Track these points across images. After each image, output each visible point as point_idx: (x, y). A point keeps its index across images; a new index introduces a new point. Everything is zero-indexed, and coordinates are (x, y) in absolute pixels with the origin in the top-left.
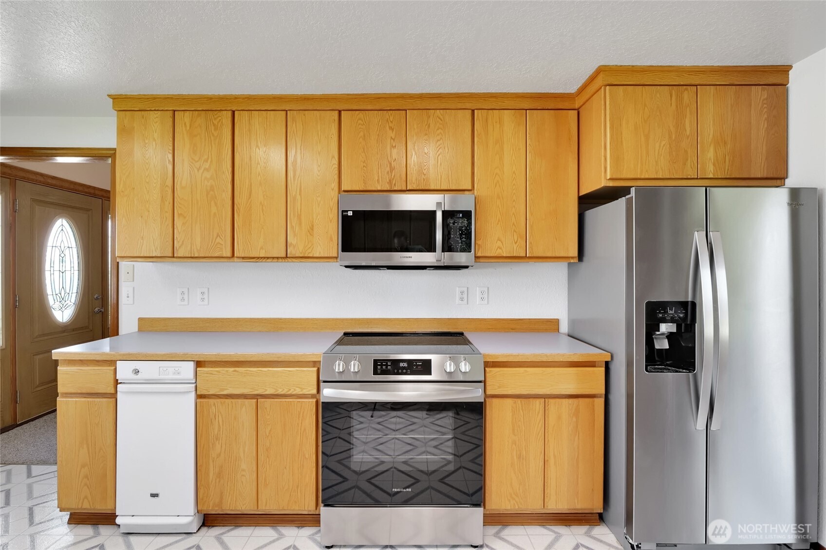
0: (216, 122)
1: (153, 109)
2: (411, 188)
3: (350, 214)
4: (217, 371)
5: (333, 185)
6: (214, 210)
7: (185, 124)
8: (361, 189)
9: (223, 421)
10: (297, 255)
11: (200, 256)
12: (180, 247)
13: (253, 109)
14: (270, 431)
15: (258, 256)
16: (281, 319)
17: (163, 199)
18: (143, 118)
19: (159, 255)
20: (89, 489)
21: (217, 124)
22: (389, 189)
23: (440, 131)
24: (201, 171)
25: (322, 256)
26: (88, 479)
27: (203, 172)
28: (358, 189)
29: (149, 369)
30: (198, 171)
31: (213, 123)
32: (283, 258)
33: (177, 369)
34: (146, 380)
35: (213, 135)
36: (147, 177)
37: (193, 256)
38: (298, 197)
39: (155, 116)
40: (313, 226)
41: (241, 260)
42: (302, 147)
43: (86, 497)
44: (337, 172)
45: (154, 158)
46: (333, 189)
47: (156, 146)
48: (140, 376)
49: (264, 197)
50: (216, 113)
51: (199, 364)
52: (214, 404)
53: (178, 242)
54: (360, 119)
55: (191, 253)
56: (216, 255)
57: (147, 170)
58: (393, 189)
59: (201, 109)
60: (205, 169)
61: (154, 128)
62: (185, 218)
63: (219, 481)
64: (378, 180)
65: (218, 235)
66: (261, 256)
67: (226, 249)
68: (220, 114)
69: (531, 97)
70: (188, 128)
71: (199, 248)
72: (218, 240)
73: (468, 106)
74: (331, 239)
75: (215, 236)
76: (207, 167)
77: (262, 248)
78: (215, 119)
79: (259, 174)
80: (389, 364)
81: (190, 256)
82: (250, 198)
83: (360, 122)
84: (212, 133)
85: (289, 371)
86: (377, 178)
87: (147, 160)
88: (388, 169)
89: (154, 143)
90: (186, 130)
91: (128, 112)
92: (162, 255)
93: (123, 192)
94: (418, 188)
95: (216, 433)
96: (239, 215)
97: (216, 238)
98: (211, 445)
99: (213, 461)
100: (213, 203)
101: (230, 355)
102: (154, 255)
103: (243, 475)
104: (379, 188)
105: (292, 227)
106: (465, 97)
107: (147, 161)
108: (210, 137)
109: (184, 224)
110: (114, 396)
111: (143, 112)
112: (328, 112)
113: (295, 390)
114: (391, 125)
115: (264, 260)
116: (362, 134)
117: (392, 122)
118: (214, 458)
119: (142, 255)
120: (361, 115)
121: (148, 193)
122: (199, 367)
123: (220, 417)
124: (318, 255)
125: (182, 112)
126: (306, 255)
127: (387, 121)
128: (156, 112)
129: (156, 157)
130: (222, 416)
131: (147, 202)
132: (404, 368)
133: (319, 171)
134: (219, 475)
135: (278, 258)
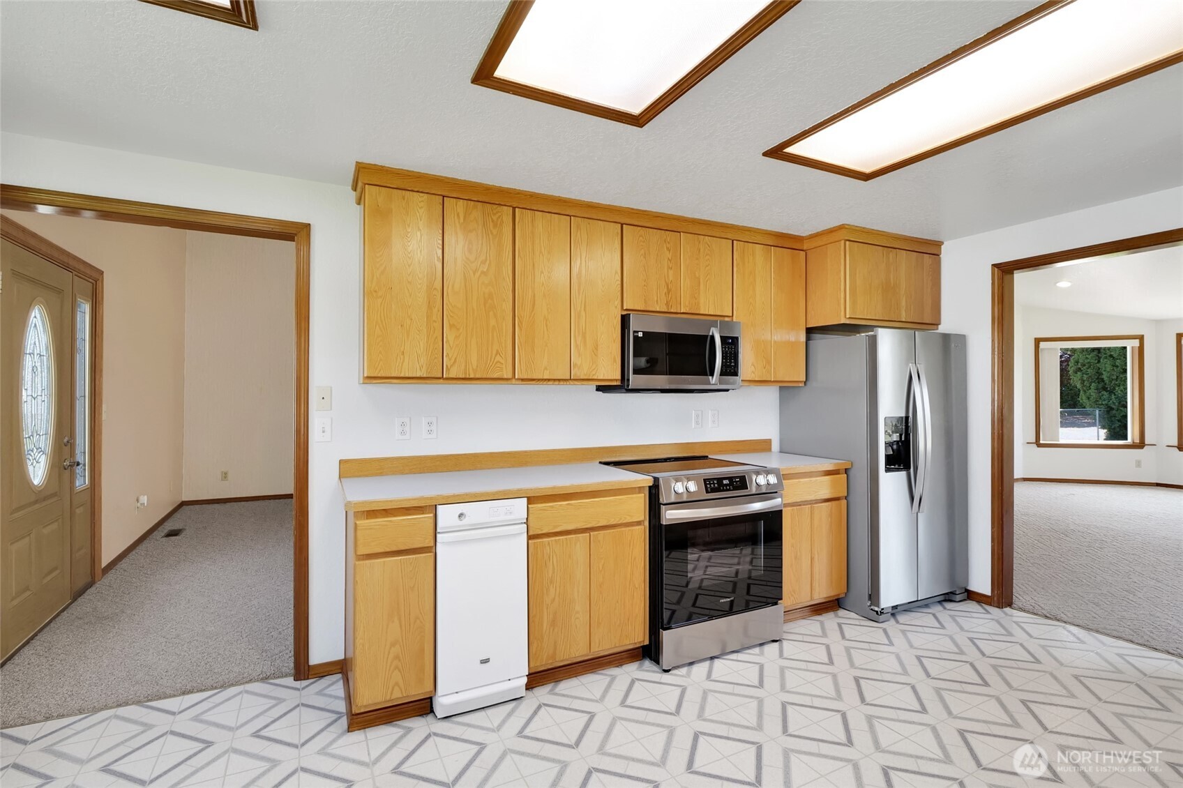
0: (495, 218)
1: (416, 190)
2: (684, 311)
3: (640, 335)
4: (550, 506)
5: (616, 303)
6: (493, 322)
7: (458, 215)
8: (642, 309)
9: (557, 562)
10: (582, 378)
11: (477, 376)
12: (451, 366)
13: (535, 209)
14: (603, 565)
15: (542, 378)
16: (526, 452)
17: (430, 307)
18: (404, 199)
19: (425, 376)
20: (401, 672)
21: (495, 220)
22: (666, 311)
23: (708, 257)
24: (478, 274)
25: (607, 378)
26: (400, 660)
27: (480, 276)
28: (639, 309)
29: (476, 512)
30: (474, 274)
31: (492, 219)
32: (567, 380)
33: (508, 508)
34: (470, 525)
35: (492, 234)
36: (409, 275)
37: (467, 376)
38: (583, 313)
39: (420, 199)
40: (597, 346)
41: (520, 382)
42: (587, 258)
43: (397, 684)
44: (620, 289)
45: (419, 252)
46: (616, 307)
47: (421, 237)
48: (465, 521)
49: (548, 310)
50: (495, 206)
51: (531, 500)
52: (549, 543)
53: (450, 360)
54: (641, 236)
55: (466, 373)
56: (495, 376)
57: (409, 266)
58: (669, 311)
59: (476, 199)
60: (483, 272)
61: (418, 214)
62: (458, 329)
63: (553, 630)
64: (657, 301)
65: (497, 353)
66: (545, 377)
67: (506, 369)
68: (500, 208)
69: (774, 235)
70: (462, 220)
71: (475, 367)
72: (498, 358)
73: (729, 236)
74: (615, 361)
75: (494, 352)
76: (485, 270)
77: (546, 369)
78: (494, 214)
79: (543, 284)
80: (715, 482)
81: (463, 376)
82: (532, 311)
83: (641, 238)
84: (491, 231)
85: (620, 499)
86: (656, 299)
87: (410, 253)
88: (665, 290)
89: (419, 233)
90: (459, 222)
91: (383, 188)
92: (429, 376)
93: (375, 291)
94: (690, 312)
95: (550, 576)
96: (520, 329)
97: (496, 355)
98: (545, 591)
99: (547, 608)
100: (491, 313)
101: (566, 487)
102: (418, 375)
103: (578, 618)
104: (658, 310)
105: (577, 346)
106: (728, 227)
107: (410, 256)
108: (489, 235)
109: (457, 337)
110: (431, 550)
111: (404, 191)
112: (612, 224)
113: (625, 518)
114: (668, 246)
115: (545, 383)
116: (642, 251)
117: (669, 243)
118: (548, 605)
119: (402, 375)
120: (642, 231)
121: (411, 295)
122: (530, 504)
123: (554, 556)
124: (601, 378)
125: (454, 200)
126: (590, 378)
127: (665, 241)
128: (421, 195)
129: (421, 252)
130: (556, 555)
131: (410, 307)
132: (726, 485)
133: (603, 287)
134: (553, 623)
135: (559, 380)
